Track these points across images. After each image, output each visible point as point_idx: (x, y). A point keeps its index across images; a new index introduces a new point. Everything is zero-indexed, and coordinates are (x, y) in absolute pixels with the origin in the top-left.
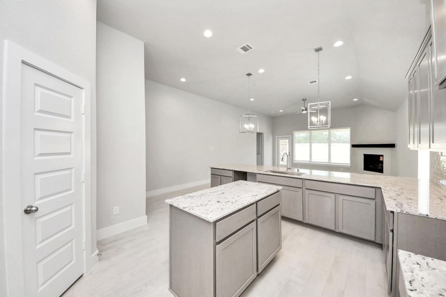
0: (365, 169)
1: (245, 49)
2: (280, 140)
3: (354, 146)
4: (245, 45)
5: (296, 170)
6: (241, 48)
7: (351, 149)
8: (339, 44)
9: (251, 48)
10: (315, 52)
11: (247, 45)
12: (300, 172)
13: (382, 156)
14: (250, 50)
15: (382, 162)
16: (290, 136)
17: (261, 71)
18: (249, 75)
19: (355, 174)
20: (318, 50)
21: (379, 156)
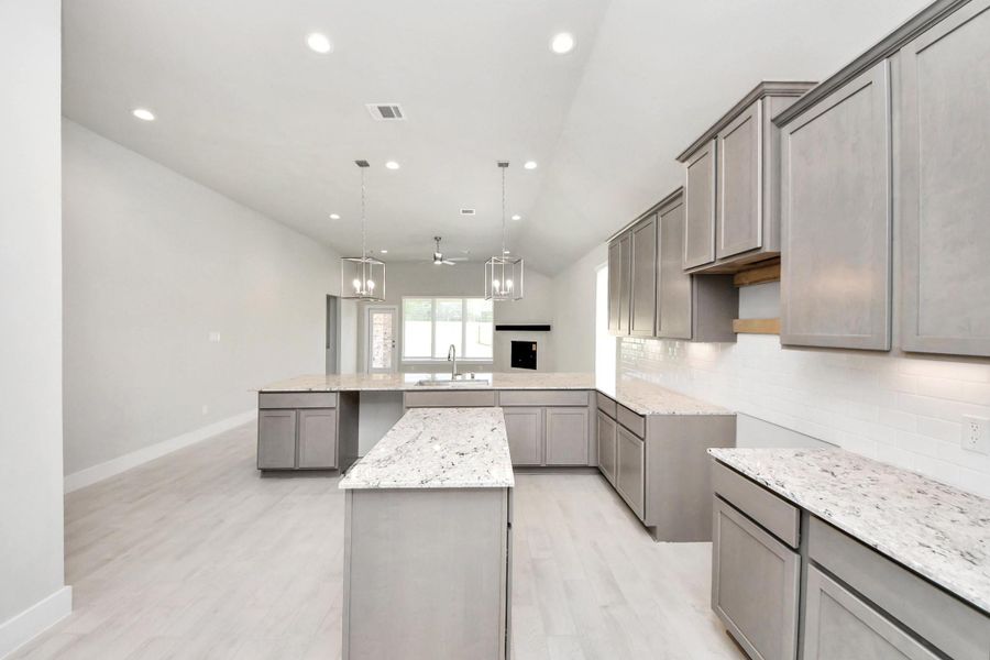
0: (513, 365)
1: (386, 112)
2: (375, 316)
3: (499, 328)
4: (391, 105)
5: (468, 376)
6: (380, 108)
7: (494, 334)
8: (531, 165)
9: (400, 115)
10: (497, 165)
11: (396, 108)
12: (476, 378)
13: (535, 343)
14: (396, 118)
15: (535, 353)
16: (396, 307)
17: (392, 165)
18: (363, 164)
19: (499, 374)
20: (504, 165)
21: (530, 344)
